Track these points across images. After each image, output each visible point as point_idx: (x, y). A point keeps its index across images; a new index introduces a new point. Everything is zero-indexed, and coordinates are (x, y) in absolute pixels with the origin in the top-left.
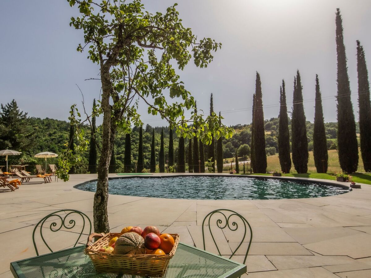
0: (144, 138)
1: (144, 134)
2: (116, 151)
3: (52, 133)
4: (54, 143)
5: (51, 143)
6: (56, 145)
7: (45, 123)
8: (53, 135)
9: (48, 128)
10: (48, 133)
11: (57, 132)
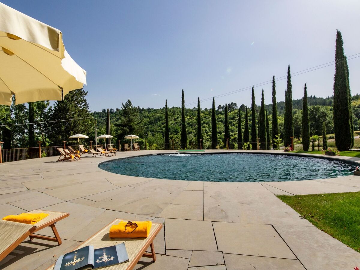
0: (249, 117)
1: (249, 112)
2: (223, 129)
3: (176, 118)
4: (177, 126)
5: (176, 126)
6: (179, 127)
7: (172, 111)
8: (177, 119)
9: (174, 115)
10: (173, 118)
11: (179, 117)
